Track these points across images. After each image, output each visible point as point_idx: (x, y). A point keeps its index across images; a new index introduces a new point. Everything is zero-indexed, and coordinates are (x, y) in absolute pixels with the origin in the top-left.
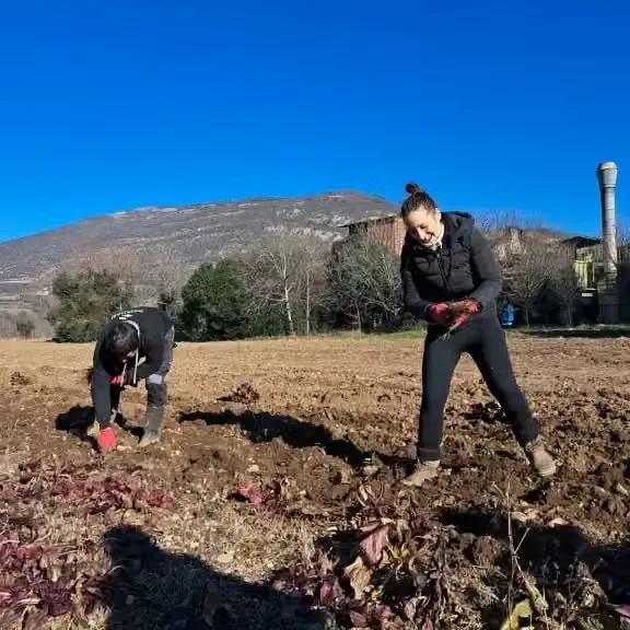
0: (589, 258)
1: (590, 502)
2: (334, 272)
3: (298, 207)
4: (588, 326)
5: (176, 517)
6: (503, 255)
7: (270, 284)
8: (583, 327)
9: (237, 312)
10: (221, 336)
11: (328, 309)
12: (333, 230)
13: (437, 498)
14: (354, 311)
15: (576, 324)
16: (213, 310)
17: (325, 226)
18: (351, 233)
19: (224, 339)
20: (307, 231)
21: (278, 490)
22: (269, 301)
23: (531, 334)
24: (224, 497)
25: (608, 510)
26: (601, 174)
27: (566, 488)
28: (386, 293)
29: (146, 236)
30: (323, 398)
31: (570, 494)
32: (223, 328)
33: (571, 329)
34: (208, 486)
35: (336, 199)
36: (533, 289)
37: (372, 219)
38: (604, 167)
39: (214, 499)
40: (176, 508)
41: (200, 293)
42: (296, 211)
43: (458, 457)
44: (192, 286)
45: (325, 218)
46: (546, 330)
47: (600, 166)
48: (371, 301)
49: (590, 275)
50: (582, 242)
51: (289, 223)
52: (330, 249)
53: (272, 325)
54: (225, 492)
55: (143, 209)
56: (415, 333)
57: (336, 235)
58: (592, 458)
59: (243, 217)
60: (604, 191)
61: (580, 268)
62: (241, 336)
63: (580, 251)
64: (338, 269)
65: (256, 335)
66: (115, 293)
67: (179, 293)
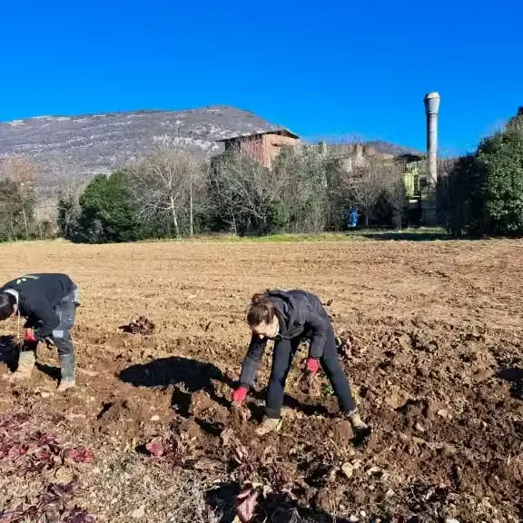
0: (415, 171)
1: (397, 445)
2: (213, 182)
3: (180, 119)
4: (413, 229)
5: (97, 470)
6: (349, 169)
7: (158, 193)
8: (409, 230)
9: (129, 218)
10: (116, 238)
11: (208, 216)
12: (211, 140)
13: (292, 447)
14: (230, 218)
15: (404, 226)
16: (108, 216)
17: (204, 136)
18: (227, 148)
19: (119, 241)
20: (188, 140)
21: (175, 445)
22: (158, 210)
23: (370, 236)
24: (133, 448)
25: (408, 452)
26: (427, 101)
27: (382, 433)
28: (257, 203)
29: (43, 142)
30: (207, 327)
31: (383, 439)
32: (118, 232)
33: (400, 232)
34: (120, 437)
35: (213, 113)
36: (373, 199)
37: (244, 135)
38: (430, 97)
39: (125, 450)
40: (96, 462)
41: (96, 201)
42: (178, 122)
43: (309, 398)
44: (88, 194)
45: (204, 129)
46: (381, 233)
47: (427, 95)
48: (245, 210)
49: (416, 185)
50: (411, 158)
51: (172, 133)
52: (208, 161)
53: (161, 229)
54: (134, 443)
55: (38, 117)
56: (279, 236)
57: (213, 145)
58: (402, 396)
59: (132, 127)
60: (429, 116)
61: (409, 180)
62: (133, 239)
63: (409, 166)
64: (216, 181)
65: (146, 238)
66: (18, 200)
67: (77, 200)
